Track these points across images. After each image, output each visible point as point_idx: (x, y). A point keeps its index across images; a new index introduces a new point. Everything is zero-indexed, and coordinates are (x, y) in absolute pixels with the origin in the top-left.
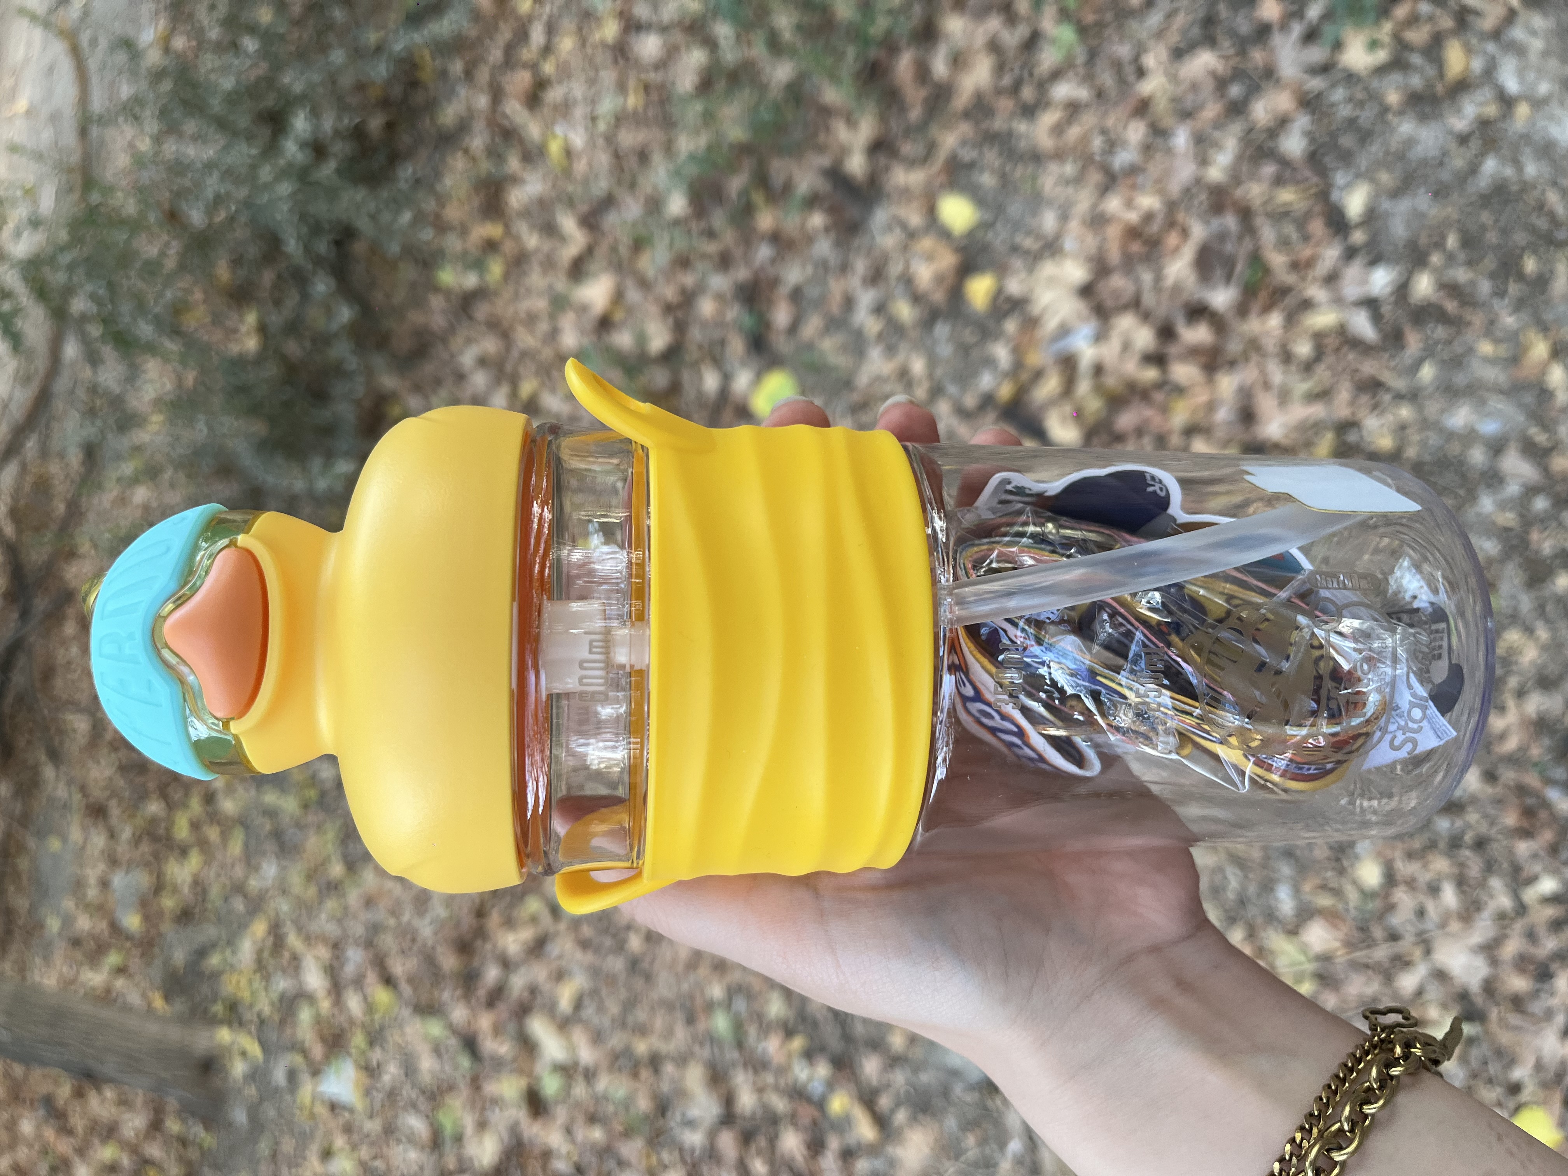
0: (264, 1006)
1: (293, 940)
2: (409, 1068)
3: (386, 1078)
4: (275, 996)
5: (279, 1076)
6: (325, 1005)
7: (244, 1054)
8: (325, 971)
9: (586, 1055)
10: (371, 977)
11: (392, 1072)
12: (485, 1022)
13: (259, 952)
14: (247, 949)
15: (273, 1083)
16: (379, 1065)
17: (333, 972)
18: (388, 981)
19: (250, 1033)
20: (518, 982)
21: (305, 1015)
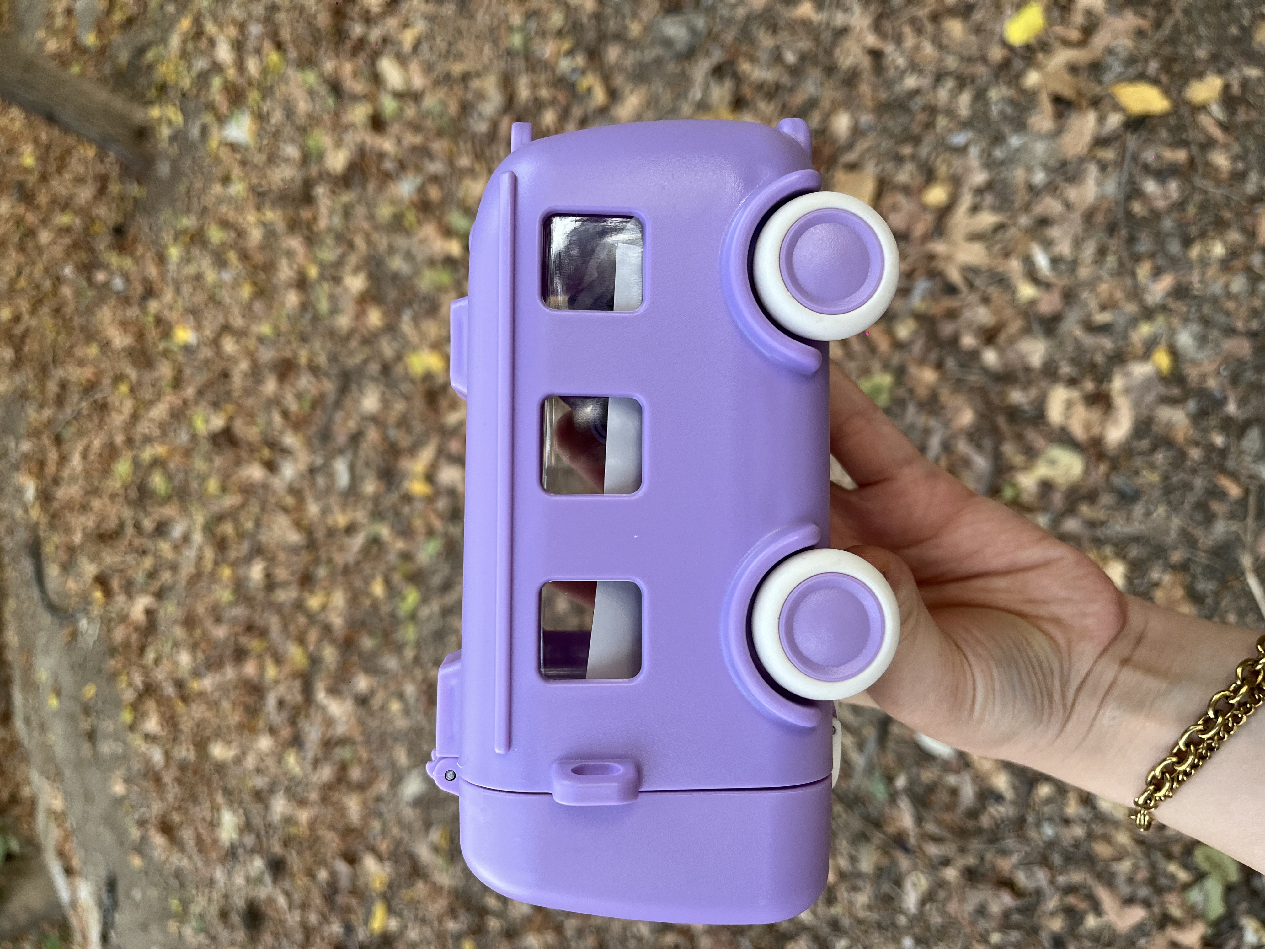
0: (186, 83)
1: (210, 28)
2: (289, 111)
3: (273, 121)
4: (194, 73)
5: (195, 132)
6: (231, 73)
7: (170, 123)
8: (233, 46)
9: (418, 81)
10: (267, 46)
11: (277, 117)
12: (348, 68)
13: (184, 42)
14: (175, 41)
15: (190, 138)
16: (268, 114)
17: (238, 46)
18: (279, 46)
19: (174, 105)
20: (375, 34)
21: (216, 82)
